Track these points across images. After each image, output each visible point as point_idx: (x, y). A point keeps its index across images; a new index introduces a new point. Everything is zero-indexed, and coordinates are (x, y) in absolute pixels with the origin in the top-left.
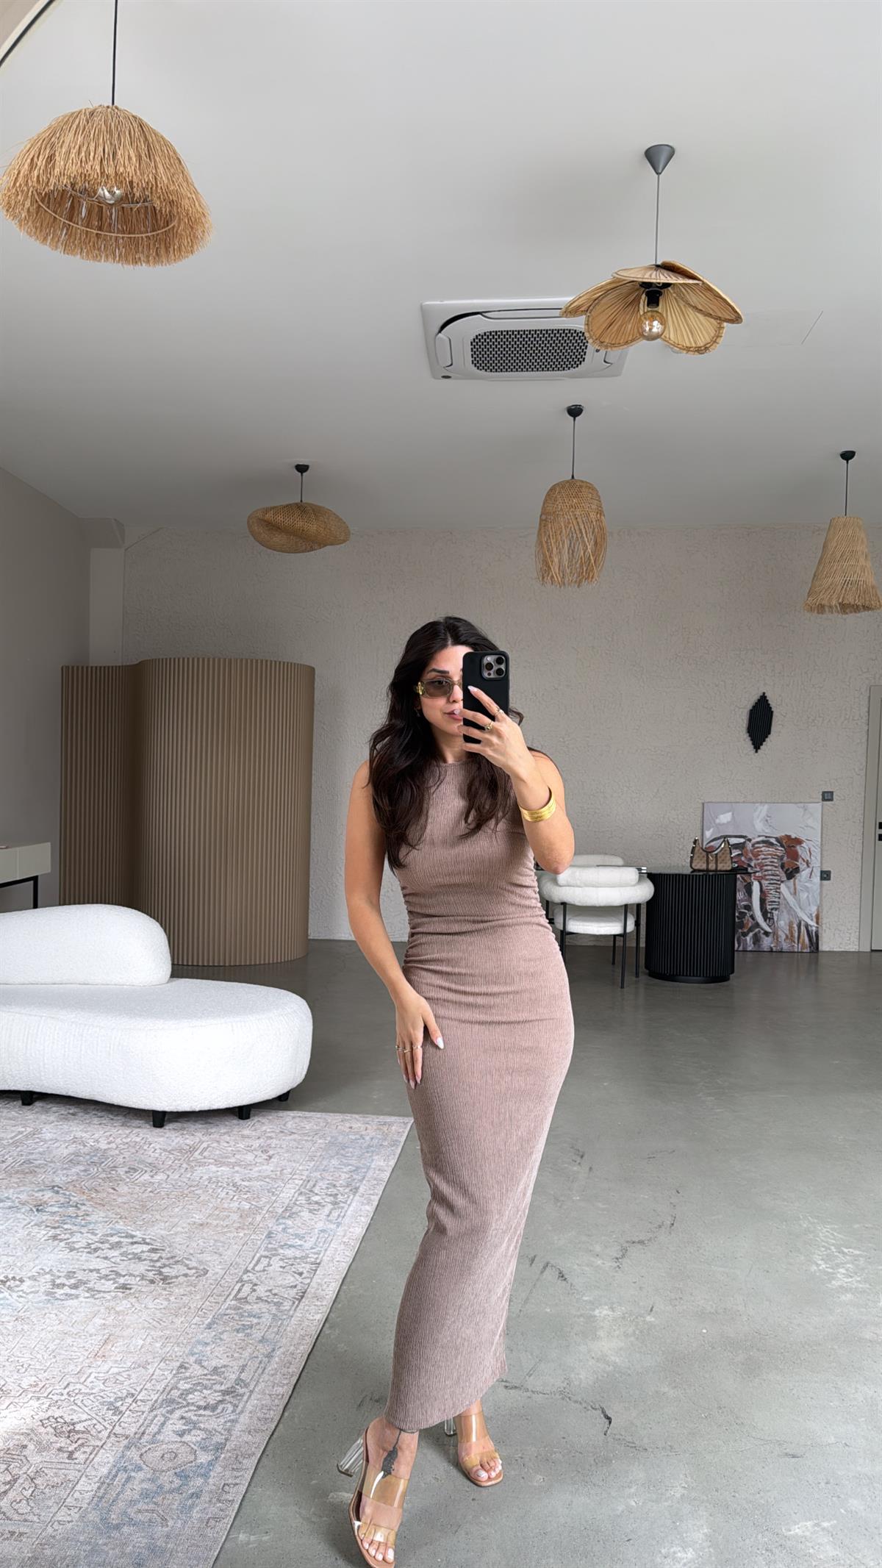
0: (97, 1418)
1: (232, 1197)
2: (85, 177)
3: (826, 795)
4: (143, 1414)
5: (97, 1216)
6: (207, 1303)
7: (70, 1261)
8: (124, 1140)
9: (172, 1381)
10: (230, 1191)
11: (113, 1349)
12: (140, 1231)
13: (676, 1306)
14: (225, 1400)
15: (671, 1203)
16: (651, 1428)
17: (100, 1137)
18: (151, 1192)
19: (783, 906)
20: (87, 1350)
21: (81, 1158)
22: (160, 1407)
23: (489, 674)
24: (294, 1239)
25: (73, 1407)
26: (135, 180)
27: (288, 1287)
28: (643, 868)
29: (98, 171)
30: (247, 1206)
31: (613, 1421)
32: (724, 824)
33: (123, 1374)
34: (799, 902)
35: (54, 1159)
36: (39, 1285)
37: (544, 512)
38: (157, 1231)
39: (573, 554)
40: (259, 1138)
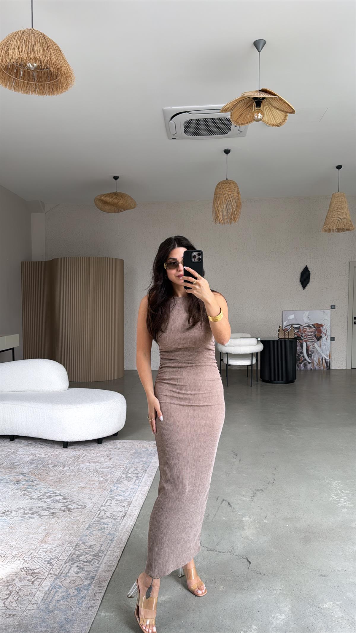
0: (43, 567)
1: (95, 475)
2: (21, 59)
3: (332, 306)
4: (61, 565)
5: (41, 485)
6: (86, 519)
7: (31, 504)
8: (51, 453)
9: (73, 551)
10: (95, 473)
11: (49, 539)
12: (58, 491)
13: (276, 515)
14: (95, 559)
15: (273, 474)
16: (267, 566)
17: (42, 453)
18: (63, 474)
19: (316, 352)
20: (38, 540)
21: (34, 461)
22: (68, 562)
23: (195, 260)
24: (121, 492)
25: (33, 563)
26: (42, 60)
27: (119, 512)
28: (259, 338)
29: (27, 56)
30: (102, 479)
31: (251, 564)
32: (291, 319)
33: (53, 549)
34: (322, 350)
35: (23, 462)
36: (18, 514)
37: (216, 194)
38: (65, 491)
39: (228, 211)
40: (106, 451)
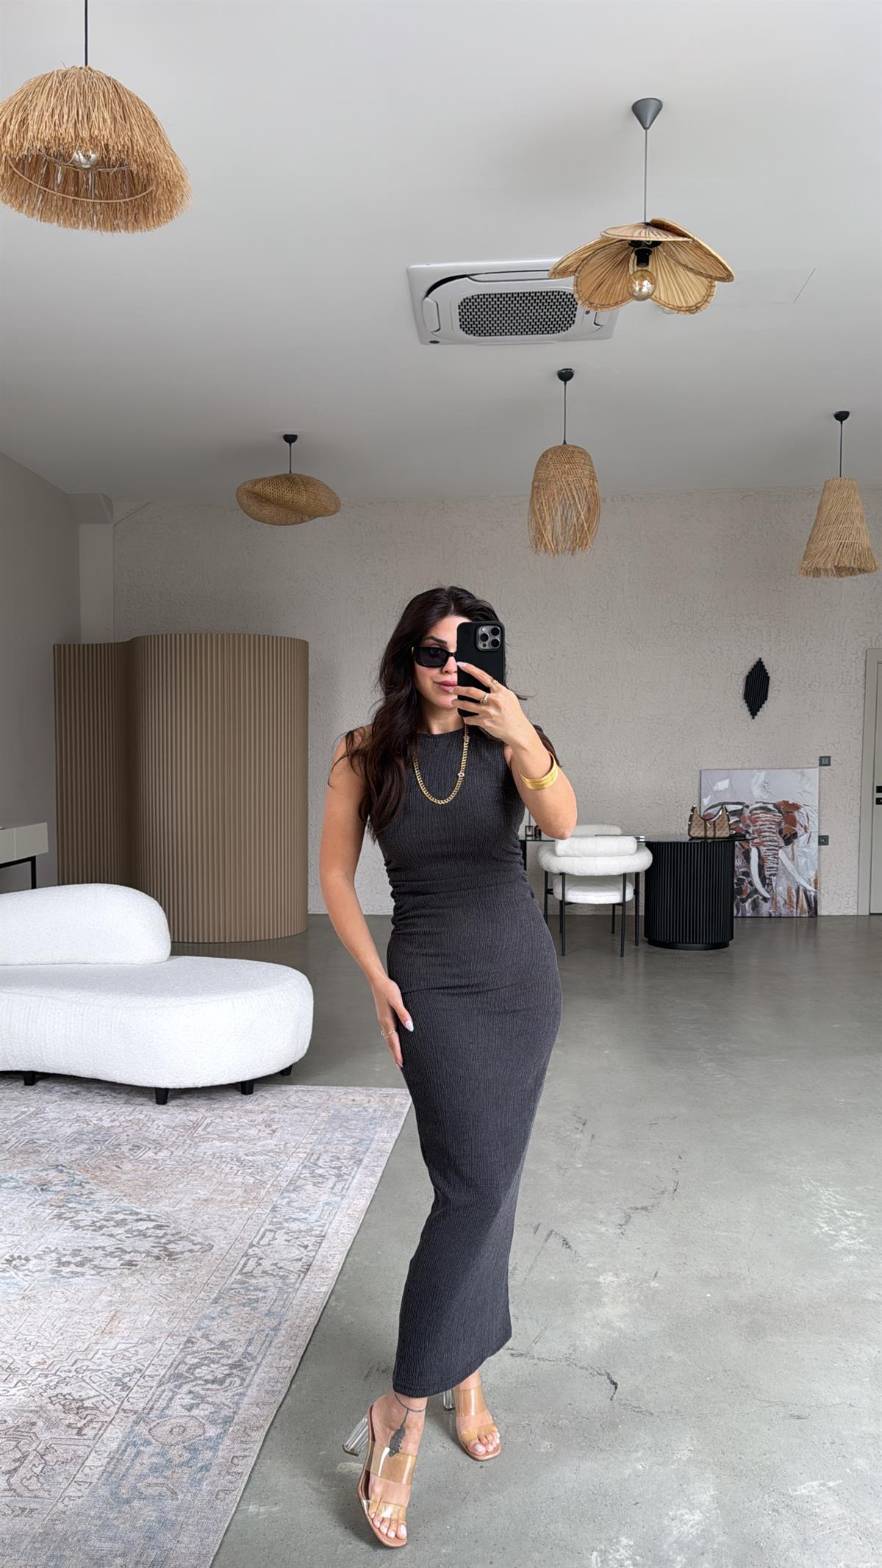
0: (106, 1394)
1: (236, 1172)
2: (58, 140)
3: (823, 759)
4: (151, 1389)
5: (101, 1194)
6: (213, 1278)
7: (75, 1240)
8: (127, 1117)
9: (180, 1356)
10: (234, 1166)
11: (120, 1325)
12: (145, 1208)
13: (680, 1271)
14: (232, 1374)
15: (674, 1169)
16: (656, 1393)
17: (104, 1115)
18: (155, 1169)
19: (782, 871)
20: (94, 1327)
21: (85, 1137)
22: (168, 1382)
23: (484, 646)
24: (298, 1212)
25: (81, 1384)
26: (109, 144)
27: (294, 1260)
28: (641, 837)
29: (73, 134)
30: (251, 1181)
31: (619, 1386)
32: (721, 791)
33: (130, 1350)
34: (797, 867)
35: (58, 1139)
36: (45, 1264)
37: (536, 479)
38: (161, 1208)
39: (566, 521)
40: (262, 1112)
